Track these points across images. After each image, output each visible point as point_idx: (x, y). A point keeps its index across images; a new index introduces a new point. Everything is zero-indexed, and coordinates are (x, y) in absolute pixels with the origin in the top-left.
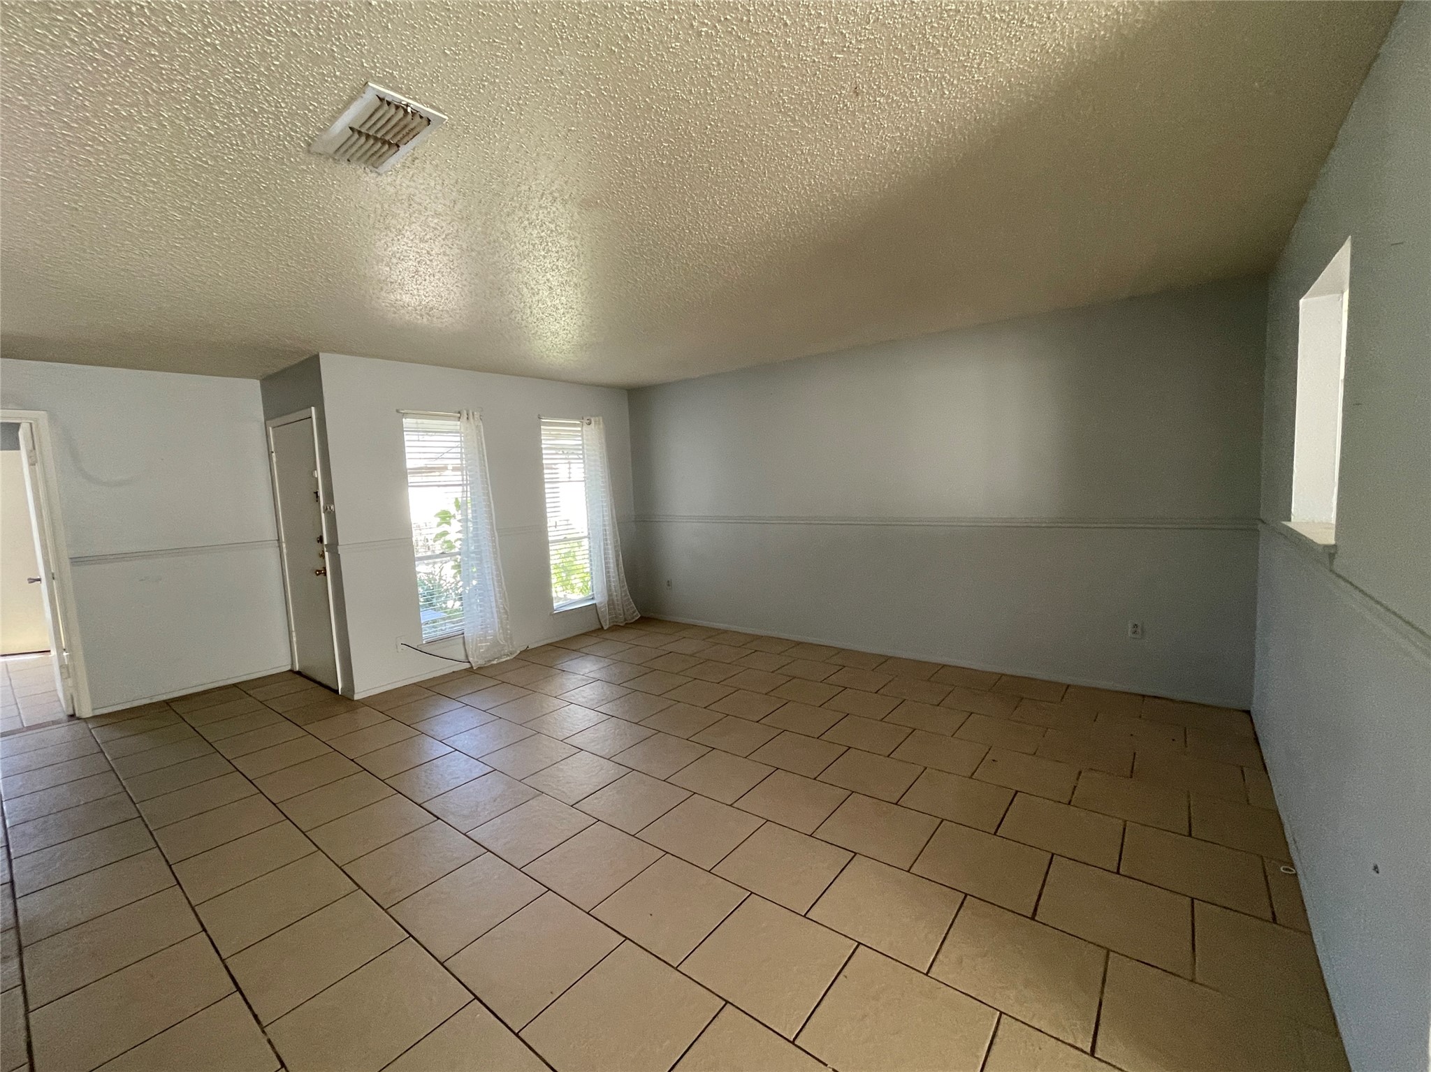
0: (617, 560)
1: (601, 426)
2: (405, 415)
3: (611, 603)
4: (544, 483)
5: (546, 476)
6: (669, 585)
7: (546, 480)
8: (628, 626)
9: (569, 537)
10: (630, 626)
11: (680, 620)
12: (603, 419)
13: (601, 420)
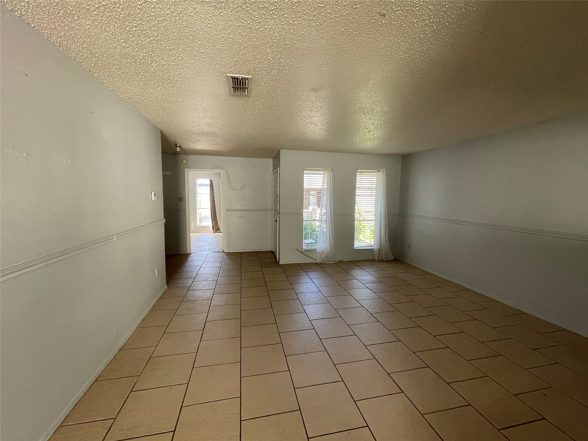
0: (386, 232)
1: (385, 173)
2: (305, 170)
3: (380, 250)
4: (356, 196)
5: (356, 193)
6: (409, 247)
7: (356, 195)
8: (387, 261)
9: (365, 219)
10: (388, 262)
11: (412, 264)
12: (386, 170)
13: (385, 170)
